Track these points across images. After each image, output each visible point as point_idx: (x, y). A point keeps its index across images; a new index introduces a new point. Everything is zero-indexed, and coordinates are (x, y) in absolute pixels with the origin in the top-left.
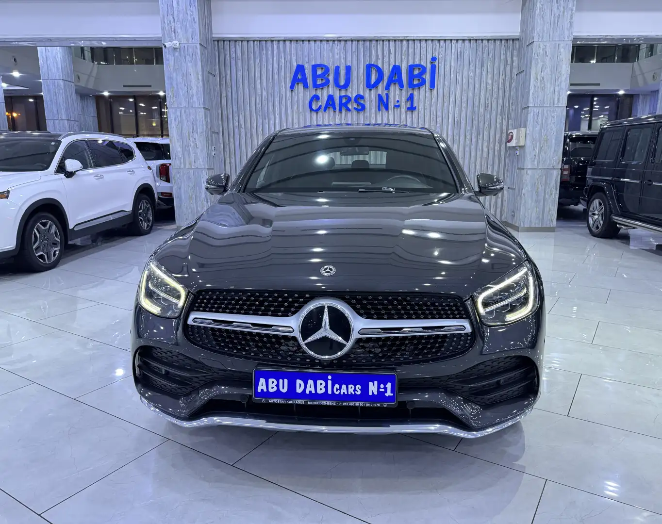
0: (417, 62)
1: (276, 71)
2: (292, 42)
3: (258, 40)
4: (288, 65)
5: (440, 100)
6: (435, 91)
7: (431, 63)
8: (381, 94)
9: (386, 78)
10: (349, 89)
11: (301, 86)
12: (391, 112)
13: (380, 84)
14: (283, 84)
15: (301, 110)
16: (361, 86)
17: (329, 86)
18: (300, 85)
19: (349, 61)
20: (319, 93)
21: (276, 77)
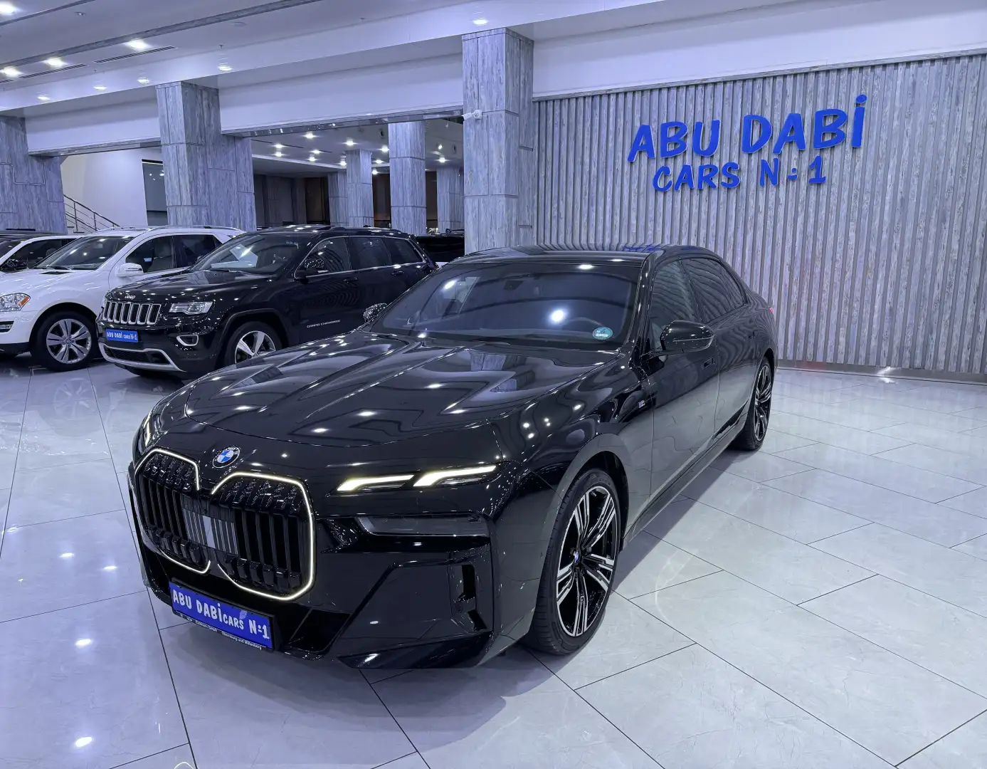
0: (831, 106)
1: (611, 137)
2: (636, 95)
3: (589, 96)
4: (629, 126)
5: (870, 165)
6: (861, 152)
7: (857, 104)
8: (766, 159)
9: (776, 134)
10: (717, 157)
11: (644, 156)
12: (782, 188)
13: (767, 144)
14: (620, 154)
15: (641, 190)
16: (736, 150)
17: (685, 152)
18: (643, 153)
19: (719, 114)
20: (670, 164)
21: (611, 145)
